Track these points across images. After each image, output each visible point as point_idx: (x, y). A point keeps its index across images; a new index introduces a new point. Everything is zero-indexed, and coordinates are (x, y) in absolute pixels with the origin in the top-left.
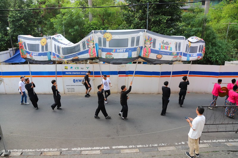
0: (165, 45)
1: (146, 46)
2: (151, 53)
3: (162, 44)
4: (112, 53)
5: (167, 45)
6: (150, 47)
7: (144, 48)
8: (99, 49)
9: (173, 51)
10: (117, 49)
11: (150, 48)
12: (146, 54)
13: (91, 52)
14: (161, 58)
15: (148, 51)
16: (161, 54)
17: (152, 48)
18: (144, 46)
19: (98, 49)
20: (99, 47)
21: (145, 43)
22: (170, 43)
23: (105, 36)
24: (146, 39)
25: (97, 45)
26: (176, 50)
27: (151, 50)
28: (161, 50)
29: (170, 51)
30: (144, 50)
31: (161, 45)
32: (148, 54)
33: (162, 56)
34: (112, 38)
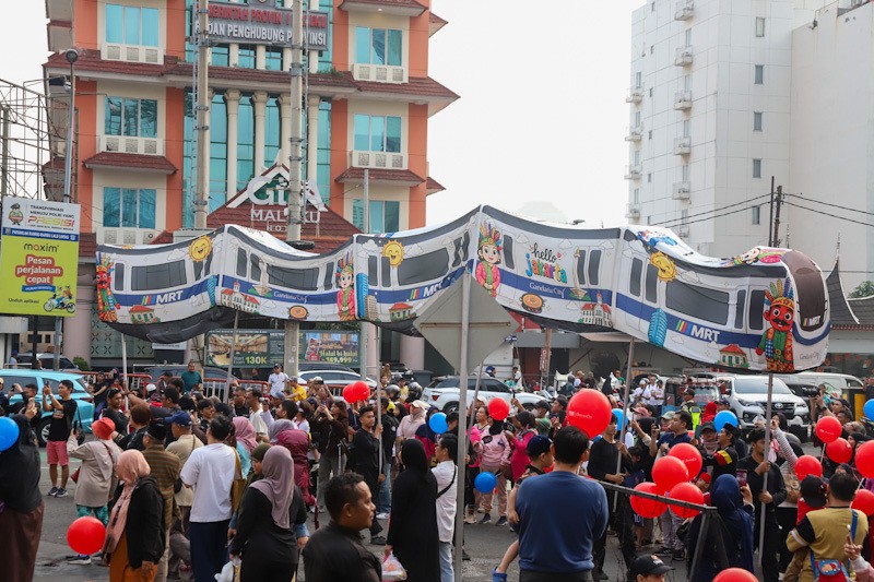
0: (545, 262)
1: (483, 259)
2: (503, 285)
3: (532, 257)
4: (411, 304)
5: (550, 263)
6: (497, 263)
7: (478, 262)
8: (371, 292)
9: (570, 284)
10: (424, 287)
11: (498, 266)
12: (486, 285)
13: (345, 301)
14: (540, 310)
15: (490, 276)
16: (538, 293)
17: (503, 266)
18: (476, 259)
19: (365, 294)
20: (371, 287)
21: (480, 248)
22: (559, 255)
23: (387, 251)
24: (484, 234)
25: (365, 281)
26: (582, 281)
27: (502, 271)
28: (535, 277)
29: (561, 284)
30: (479, 272)
31: (531, 259)
32: (491, 287)
33: (543, 301)
34: (405, 257)
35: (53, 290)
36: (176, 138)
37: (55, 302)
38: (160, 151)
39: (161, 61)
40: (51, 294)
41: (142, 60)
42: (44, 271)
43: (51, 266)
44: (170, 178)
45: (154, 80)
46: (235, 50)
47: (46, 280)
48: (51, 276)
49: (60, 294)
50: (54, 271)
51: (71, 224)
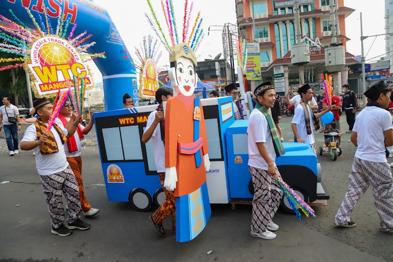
35: (254, 71)
36: (273, 37)
37: (255, 75)
38: (269, 41)
39: (267, 17)
40: (254, 73)
41: (262, 17)
42: (251, 66)
43: (252, 64)
44: (273, 47)
45: (266, 22)
46: (287, 9)
47: (252, 69)
48: (253, 67)
49: (256, 73)
50: (253, 66)
51: (257, 50)
